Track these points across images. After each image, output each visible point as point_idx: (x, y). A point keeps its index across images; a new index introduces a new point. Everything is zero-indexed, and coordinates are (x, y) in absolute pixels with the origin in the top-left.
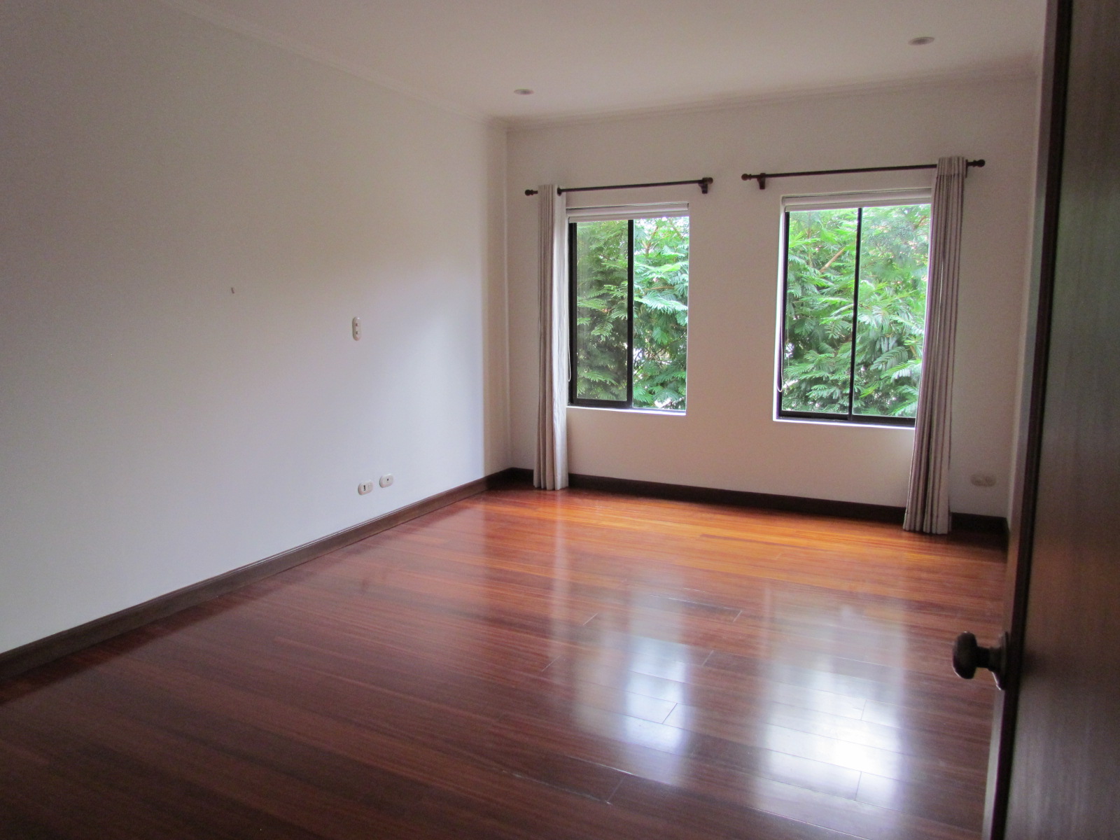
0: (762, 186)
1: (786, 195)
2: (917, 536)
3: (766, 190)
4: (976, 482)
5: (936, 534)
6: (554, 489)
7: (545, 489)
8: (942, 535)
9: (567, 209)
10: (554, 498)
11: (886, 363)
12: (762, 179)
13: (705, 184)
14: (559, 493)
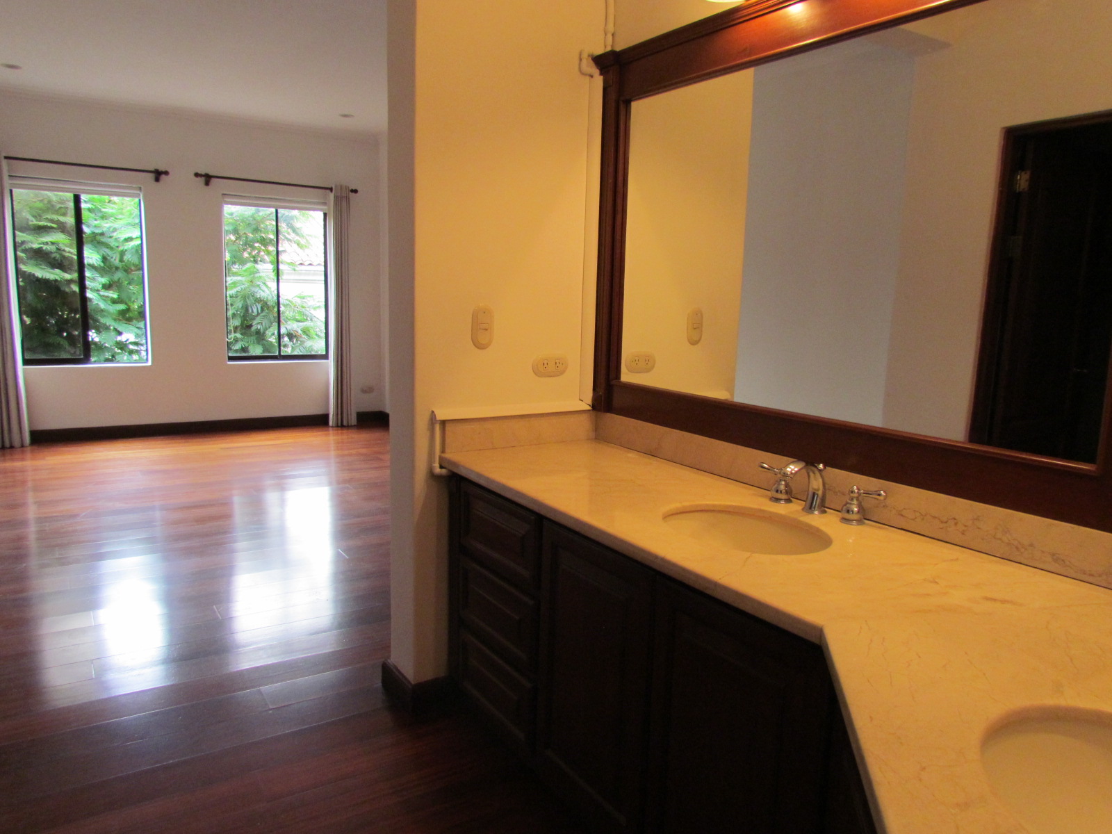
0: (207, 183)
1: (225, 193)
2: (340, 428)
3: (209, 187)
4: (364, 391)
5: (351, 426)
6: (22, 446)
7: (12, 447)
8: (354, 426)
9: (9, 176)
10: (23, 452)
11: (262, 324)
12: (208, 179)
13: (158, 175)
14: (29, 448)
